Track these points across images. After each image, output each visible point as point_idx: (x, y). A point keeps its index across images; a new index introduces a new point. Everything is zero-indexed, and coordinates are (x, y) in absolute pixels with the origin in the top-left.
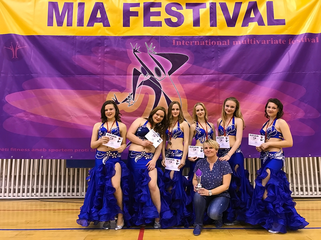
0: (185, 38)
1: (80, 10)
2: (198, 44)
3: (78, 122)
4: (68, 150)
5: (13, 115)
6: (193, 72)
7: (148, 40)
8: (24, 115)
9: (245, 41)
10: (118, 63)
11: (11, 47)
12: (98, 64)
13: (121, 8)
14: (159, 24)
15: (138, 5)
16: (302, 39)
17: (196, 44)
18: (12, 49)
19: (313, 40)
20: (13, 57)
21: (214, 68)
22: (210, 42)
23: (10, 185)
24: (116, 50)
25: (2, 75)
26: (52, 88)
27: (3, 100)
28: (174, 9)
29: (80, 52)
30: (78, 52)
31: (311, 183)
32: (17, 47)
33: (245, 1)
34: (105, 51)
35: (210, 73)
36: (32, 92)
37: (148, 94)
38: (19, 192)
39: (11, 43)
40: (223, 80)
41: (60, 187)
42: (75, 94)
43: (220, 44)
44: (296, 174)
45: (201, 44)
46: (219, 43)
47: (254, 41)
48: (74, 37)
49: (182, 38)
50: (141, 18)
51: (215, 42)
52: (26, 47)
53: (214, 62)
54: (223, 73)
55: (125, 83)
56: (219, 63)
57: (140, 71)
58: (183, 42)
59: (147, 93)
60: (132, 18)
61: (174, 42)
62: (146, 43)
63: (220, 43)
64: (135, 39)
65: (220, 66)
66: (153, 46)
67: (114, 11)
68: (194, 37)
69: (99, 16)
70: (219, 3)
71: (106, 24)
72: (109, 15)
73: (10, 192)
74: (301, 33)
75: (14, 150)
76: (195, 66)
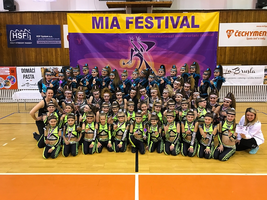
1: (106, 21)
6: (157, 50)
7: (138, 35)
10: (124, 46)
12: (115, 46)
13: (125, 20)
14: (142, 27)
17: (158, 37)
18: (78, 40)
19: (211, 35)
20: (79, 44)
21: (166, 48)
22: (165, 36)
24: (123, 40)
26: (96, 58)
28: (149, 20)
30: (107, 41)
32: (80, 39)
34: (119, 40)
35: (164, 50)
36: (88, 59)
37: (137, 60)
39: (77, 37)
42: (106, 60)
45: (161, 37)
46: (169, 36)
47: (185, 35)
48: (104, 34)
49: (152, 34)
50: (134, 25)
53: (166, 45)
54: (170, 51)
55: (127, 55)
56: (169, 46)
57: (134, 50)
60: (130, 25)
61: (149, 35)
66: (139, 38)
67: (122, 21)
68: (158, 34)
69: (115, 23)
70: (170, 17)
71: (118, 27)
74: (206, 32)
76: (158, 47)
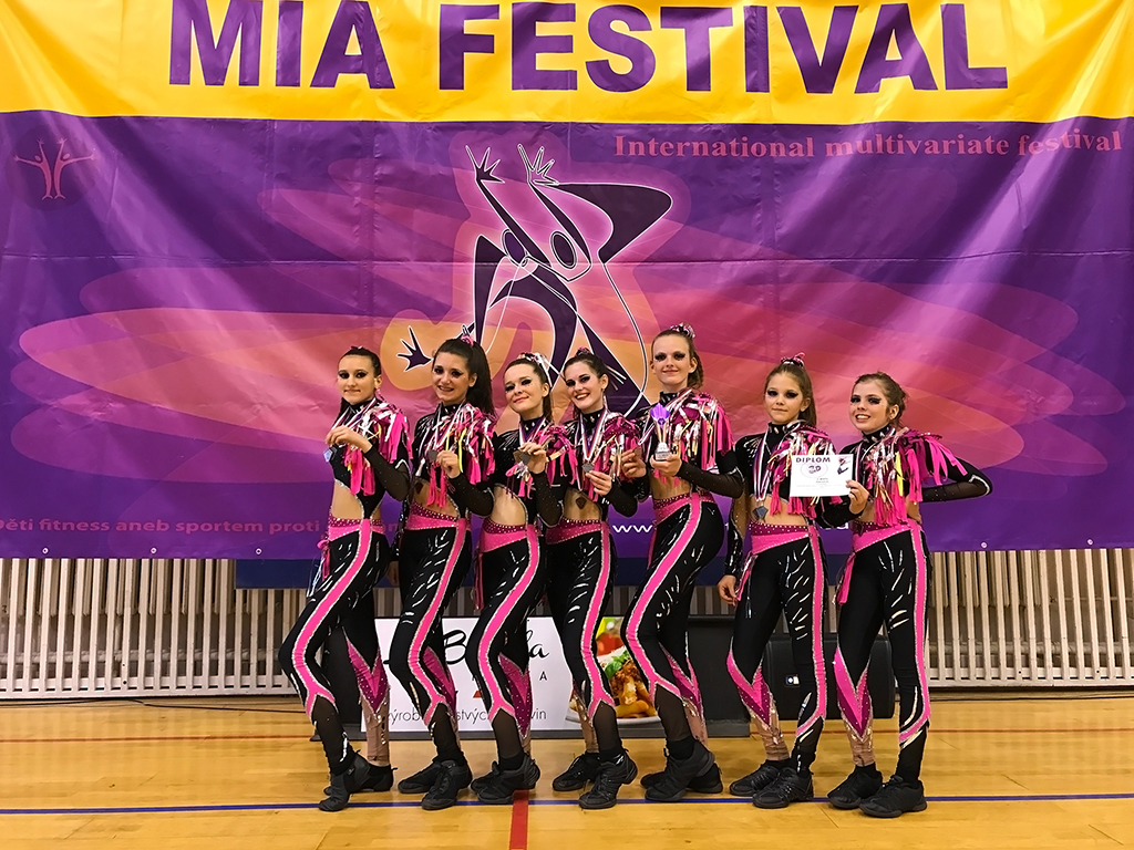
0: (660, 129)
1: (286, 28)
2: (705, 153)
3: (280, 426)
4: (247, 525)
5: (49, 402)
6: (687, 252)
7: (530, 135)
8: (87, 402)
9: (869, 143)
10: (421, 219)
11: (38, 158)
12: (352, 220)
13: (434, 21)
14: (566, 80)
15: (492, 12)
16: (1064, 136)
17: (696, 153)
18: (44, 166)
19: (1102, 140)
20: (48, 195)
21: (760, 239)
22: (745, 145)
23: (36, 649)
24: (414, 173)
25: (6, 257)
26: (186, 306)
27: (11, 347)
28: (619, 26)
29: (287, 179)
30: (282, 177)
31: (1087, 638)
32: (62, 159)
33: (868, 1)
34: (376, 174)
35: (746, 253)
36: (117, 319)
37: (529, 328)
38: (67, 674)
39: (41, 143)
40: (789, 279)
41: (213, 655)
42: (270, 329)
43: (779, 152)
44: (1038, 609)
45: (715, 153)
46: (778, 149)
47: (900, 143)
48: (264, 125)
49: (647, 132)
50: (502, 61)
51: (763, 146)
52: (92, 157)
53: (759, 215)
54: (792, 256)
55: (449, 290)
56: (779, 220)
57: (500, 246)
58: (652, 144)
59: (525, 325)
60: (470, 59)
61: (620, 145)
62: (520, 147)
63: (782, 150)
64: (484, 133)
65: (783, 231)
66: (546, 160)
67: (409, 32)
68: (690, 128)
69: (354, 48)
70: (779, 9)
71: (377, 78)
72: (388, 46)
73: (35, 674)
74: (1060, 118)
75: (53, 526)
76: (692, 230)
